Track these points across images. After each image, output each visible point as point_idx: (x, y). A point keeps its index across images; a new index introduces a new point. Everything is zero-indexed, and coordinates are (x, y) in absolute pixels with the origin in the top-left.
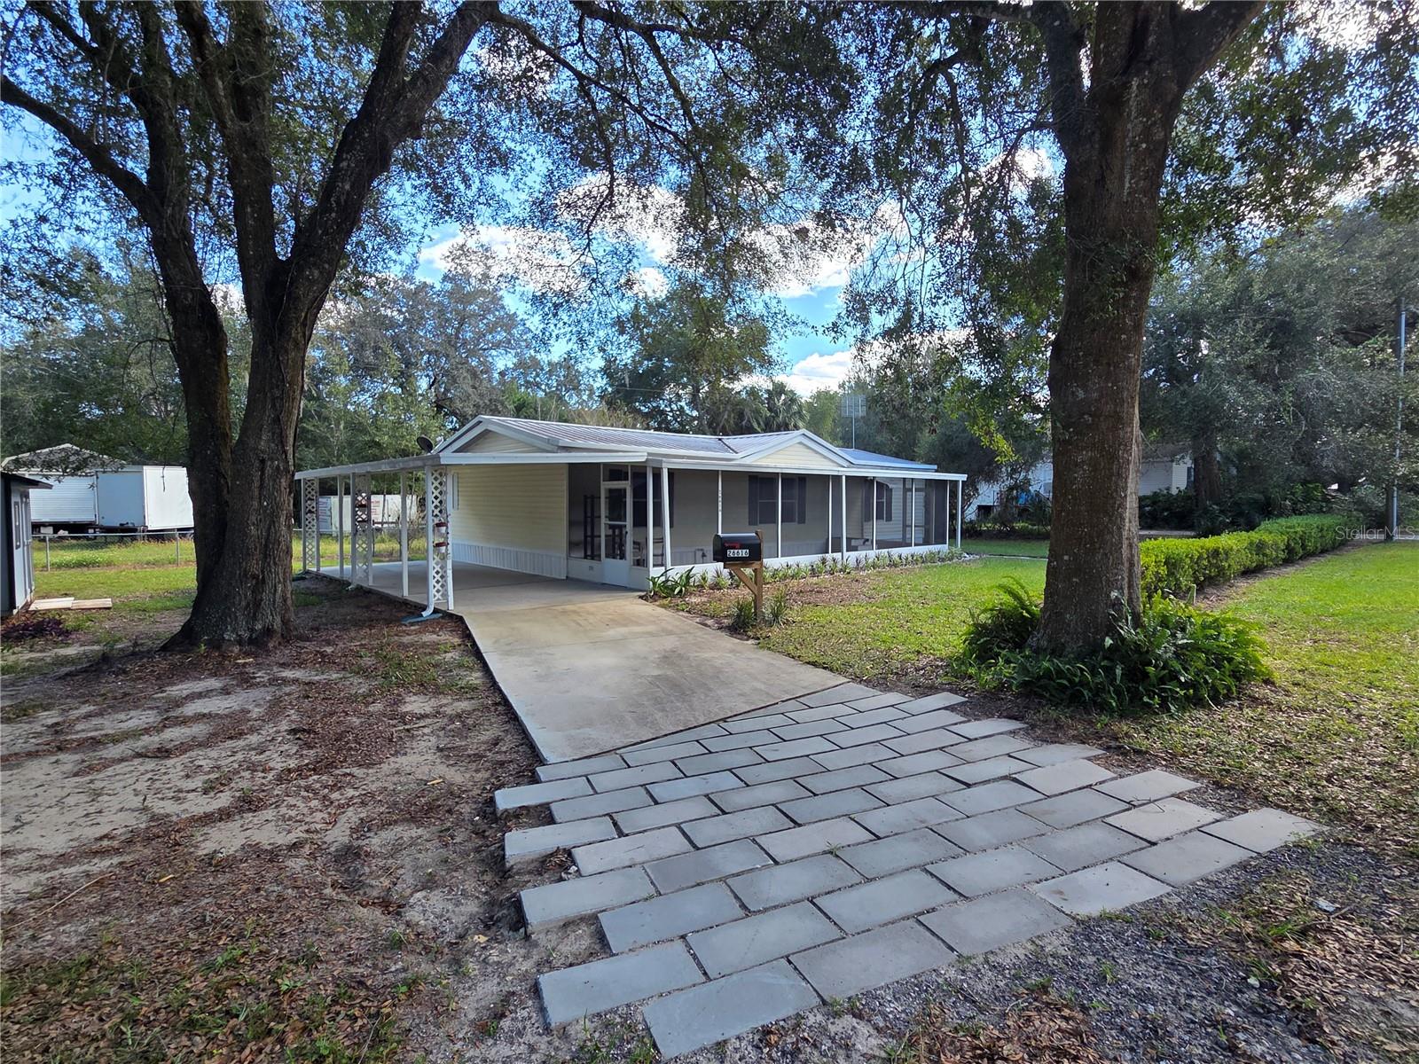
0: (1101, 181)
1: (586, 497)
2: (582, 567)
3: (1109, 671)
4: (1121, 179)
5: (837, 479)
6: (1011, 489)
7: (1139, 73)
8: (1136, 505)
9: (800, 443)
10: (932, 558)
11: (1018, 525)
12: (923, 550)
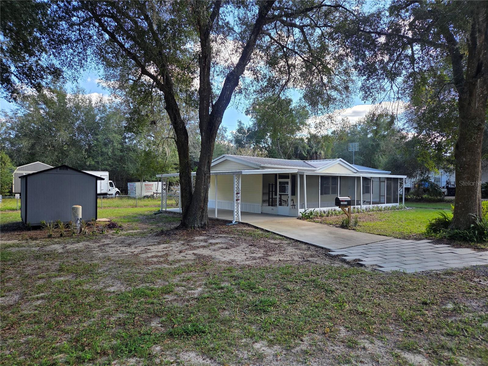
0: (469, 104)
1: (269, 184)
2: (269, 209)
3: (474, 233)
4: (475, 103)
5: (359, 178)
6: (422, 181)
7: (480, 78)
8: (480, 189)
9: (339, 164)
10: (393, 208)
11: (425, 196)
12: (390, 205)
